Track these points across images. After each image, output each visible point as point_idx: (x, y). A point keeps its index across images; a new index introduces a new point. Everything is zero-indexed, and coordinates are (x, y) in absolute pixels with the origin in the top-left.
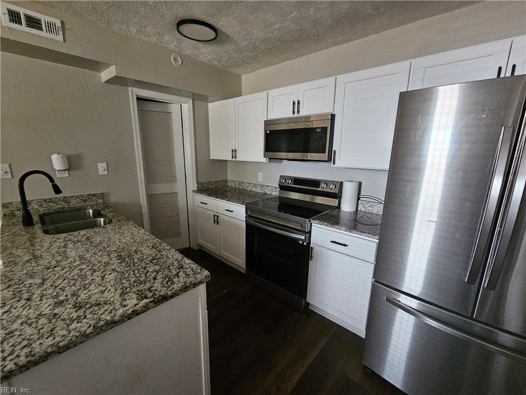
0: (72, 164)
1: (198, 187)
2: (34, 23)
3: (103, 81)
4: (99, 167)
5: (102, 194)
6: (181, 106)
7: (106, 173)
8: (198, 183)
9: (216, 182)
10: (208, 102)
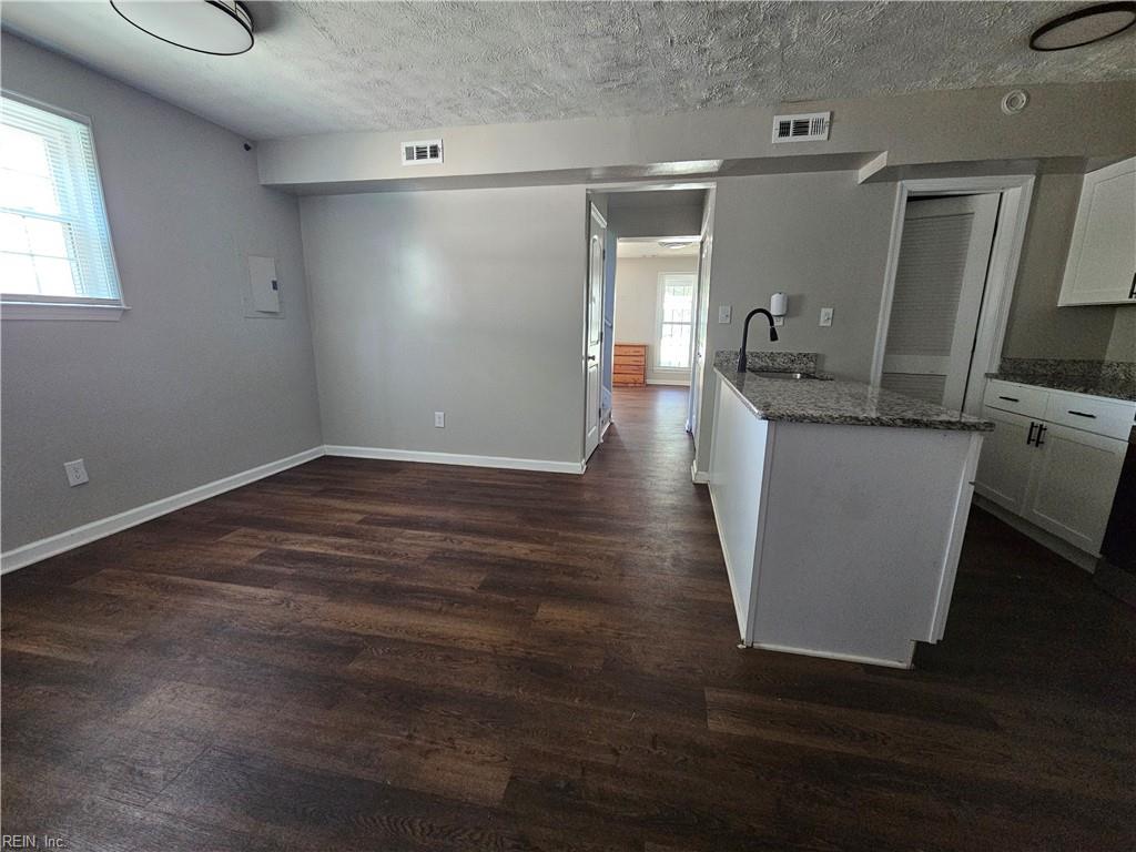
0: (792, 307)
1: (1001, 367)
2: (801, 128)
3: (860, 181)
4: (823, 314)
5: (816, 355)
6: (1002, 194)
7: (829, 324)
8: (1003, 358)
9: (1060, 362)
10: (1084, 173)
